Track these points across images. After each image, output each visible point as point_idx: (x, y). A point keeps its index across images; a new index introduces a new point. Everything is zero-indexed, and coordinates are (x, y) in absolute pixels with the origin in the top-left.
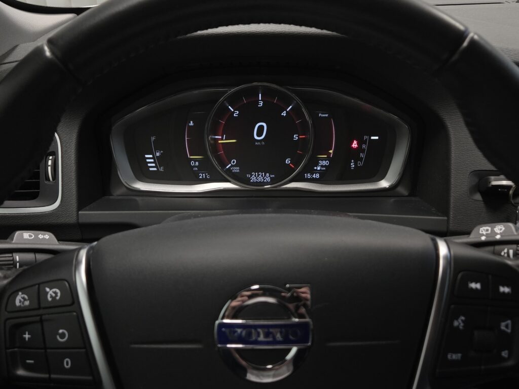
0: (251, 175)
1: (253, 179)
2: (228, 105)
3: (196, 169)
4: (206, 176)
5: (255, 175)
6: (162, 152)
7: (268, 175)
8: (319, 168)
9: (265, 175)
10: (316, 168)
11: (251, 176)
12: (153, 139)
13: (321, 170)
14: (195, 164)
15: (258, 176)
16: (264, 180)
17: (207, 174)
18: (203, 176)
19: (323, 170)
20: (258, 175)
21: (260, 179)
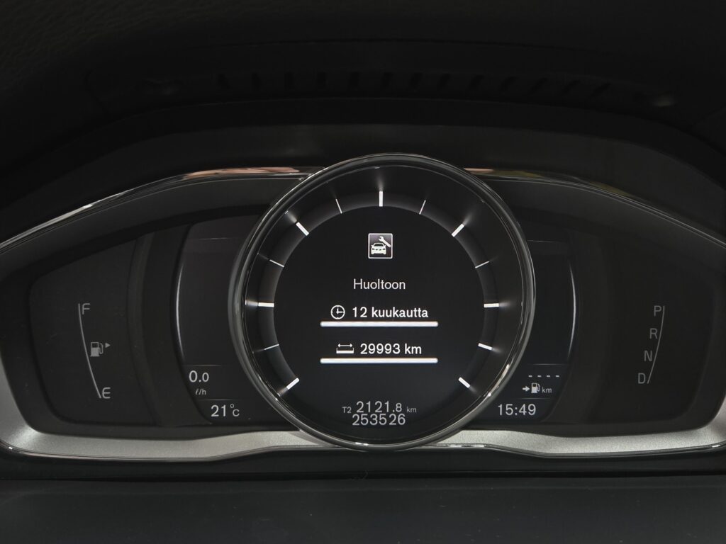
0: (355, 409)
1: (360, 418)
2: (294, 220)
3: (203, 391)
4: (229, 410)
5: (365, 409)
6: (107, 345)
7: (399, 406)
8: (535, 390)
9: (392, 407)
10: (527, 389)
11: (354, 411)
12: (83, 308)
13: (539, 394)
14: (200, 377)
15: (373, 411)
16: (390, 420)
17: (232, 406)
18: (221, 411)
19: (547, 395)
20: (374, 408)
21: (379, 418)
